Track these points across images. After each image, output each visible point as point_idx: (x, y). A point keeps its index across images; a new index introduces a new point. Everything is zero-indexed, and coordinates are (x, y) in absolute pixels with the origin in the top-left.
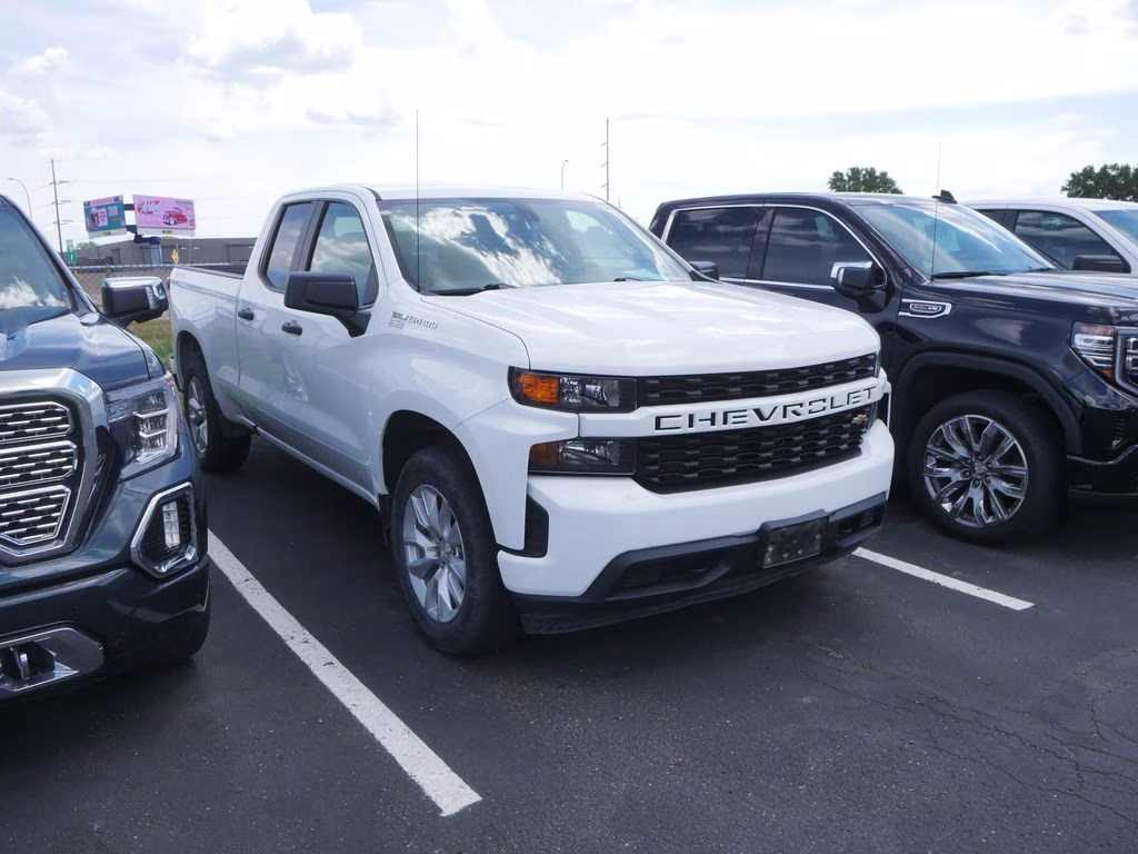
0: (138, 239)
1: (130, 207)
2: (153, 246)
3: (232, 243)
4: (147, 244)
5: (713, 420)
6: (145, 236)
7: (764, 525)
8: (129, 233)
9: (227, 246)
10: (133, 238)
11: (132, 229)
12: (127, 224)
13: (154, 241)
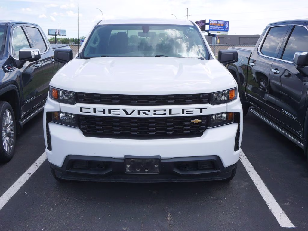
0: (209, 35)
1: (208, 24)
2: (213, 37)
3: (241, 37)
4: (212, 36)
5: (104, 111)
6: (212, 34)
7: (125, 156)
8: (206, 32)
9: (240, 38)
10: (207, 35)
11: (207, 31)
12: (206, 29)
13: (214, 35)
